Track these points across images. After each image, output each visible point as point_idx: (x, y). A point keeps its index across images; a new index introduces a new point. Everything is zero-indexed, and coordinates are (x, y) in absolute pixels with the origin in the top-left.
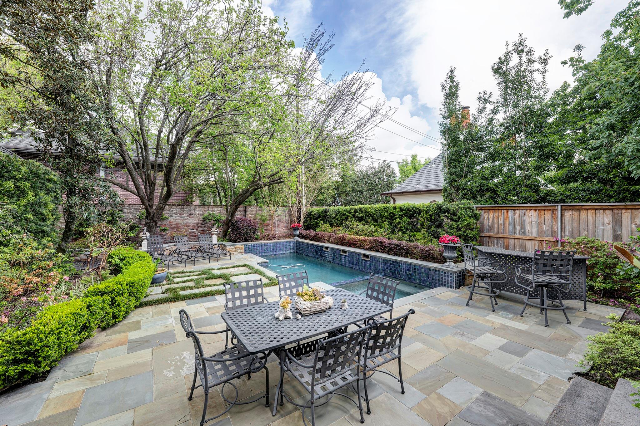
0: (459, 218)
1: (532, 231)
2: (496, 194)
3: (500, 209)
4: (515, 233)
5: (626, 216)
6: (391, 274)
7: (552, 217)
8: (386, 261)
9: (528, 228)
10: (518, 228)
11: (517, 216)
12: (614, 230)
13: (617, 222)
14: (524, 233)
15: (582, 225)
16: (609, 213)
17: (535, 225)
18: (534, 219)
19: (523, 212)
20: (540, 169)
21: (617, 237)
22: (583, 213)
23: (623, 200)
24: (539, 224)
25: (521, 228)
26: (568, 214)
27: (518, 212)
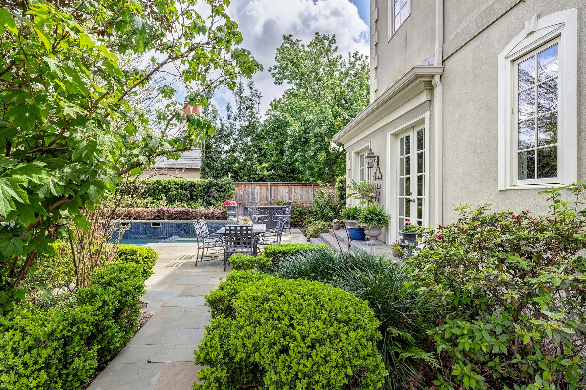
0: (225, 190)
1: (257, 198)
2: (237, 174)
3: (241, 185)
4: (249, 199)
5: (293, 188)
6: (185, 234)
7: (266, 189)
8: (179, 225)
9: (256, 196)
10: (251, 196)
11: (250, 189)
12: (289, 196)
13: (290, 192)
14: (254, 199)
15: (278, 194)
16: (287, 187)
17: (259, 195)
18: (259, 191)
19: (253, 186)
20: (260, 162)
21: (290, 199)
22: (279, 187)
23: (291, 181)
24: (261, 193)
25: (252, 196)
26: (273, 187)
27: (250, 186)
